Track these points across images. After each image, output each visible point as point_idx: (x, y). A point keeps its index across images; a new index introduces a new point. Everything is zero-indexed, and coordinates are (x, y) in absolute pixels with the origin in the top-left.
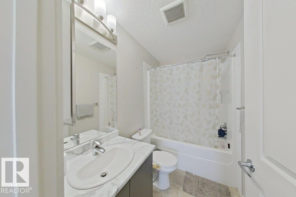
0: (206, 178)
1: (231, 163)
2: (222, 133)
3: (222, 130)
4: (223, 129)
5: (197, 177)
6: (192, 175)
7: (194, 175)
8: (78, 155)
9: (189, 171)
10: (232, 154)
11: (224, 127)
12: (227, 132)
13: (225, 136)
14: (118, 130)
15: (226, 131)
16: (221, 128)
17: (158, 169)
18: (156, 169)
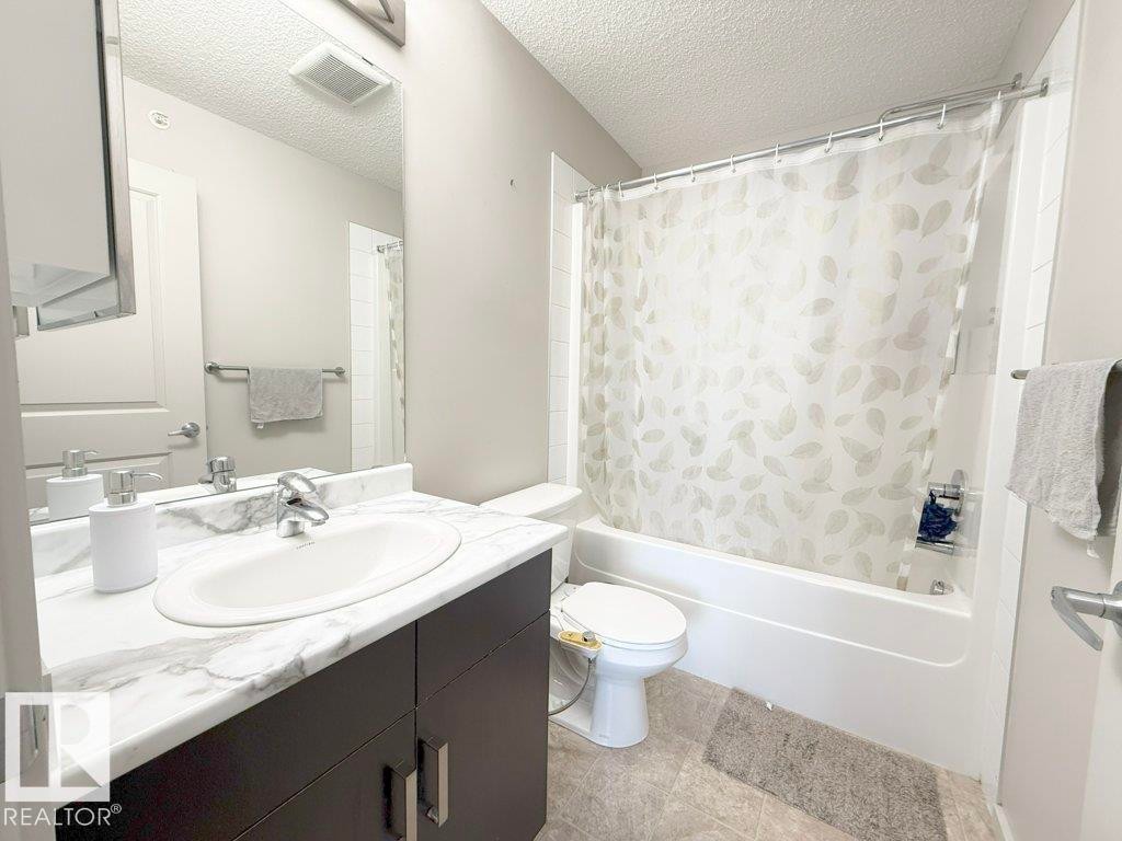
0: (828, 724)
1: (960, 661)
2: (937, 523)
3: (939, 508)
4: (946, 503)
5: (781, 715)
6: (759, 704)
7: (769, 706)
8: (218, 532)
9: (748, 688)
10: (968, 615)
11: (950, 491)
12: (961, 518)
13: (948, 538)
14: (409, 466)
15: (957, 513)
16: (931, 495)
17: (590, 651)
18: (579, 650)
